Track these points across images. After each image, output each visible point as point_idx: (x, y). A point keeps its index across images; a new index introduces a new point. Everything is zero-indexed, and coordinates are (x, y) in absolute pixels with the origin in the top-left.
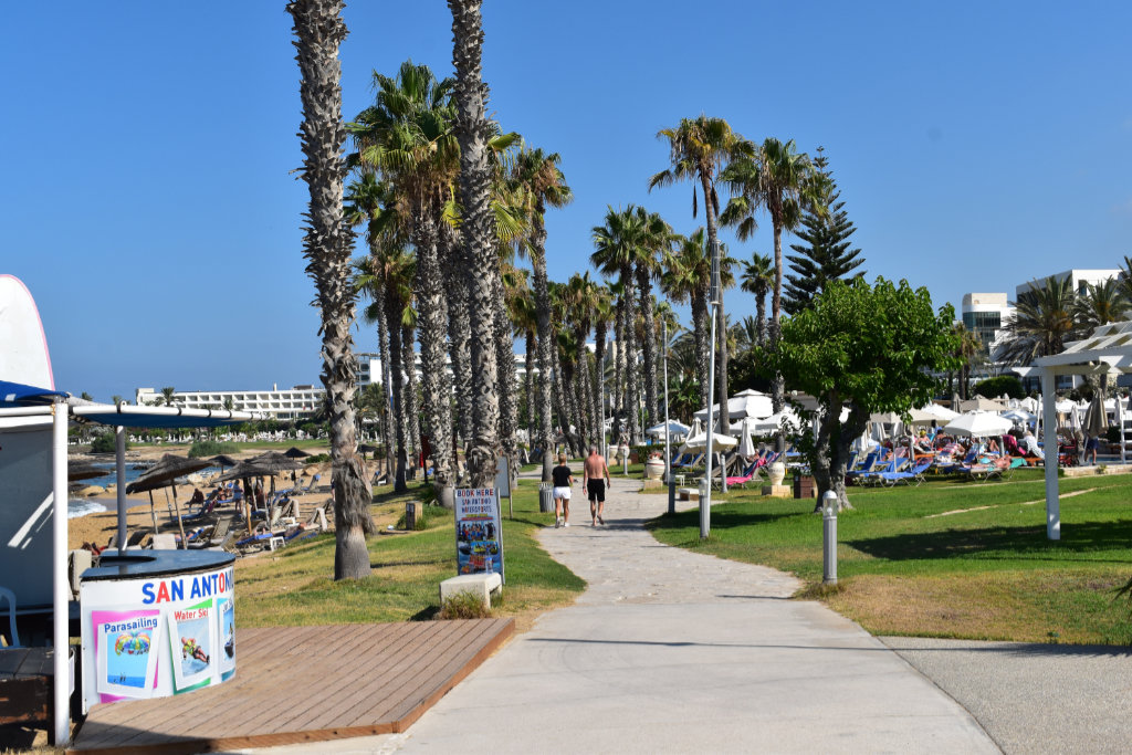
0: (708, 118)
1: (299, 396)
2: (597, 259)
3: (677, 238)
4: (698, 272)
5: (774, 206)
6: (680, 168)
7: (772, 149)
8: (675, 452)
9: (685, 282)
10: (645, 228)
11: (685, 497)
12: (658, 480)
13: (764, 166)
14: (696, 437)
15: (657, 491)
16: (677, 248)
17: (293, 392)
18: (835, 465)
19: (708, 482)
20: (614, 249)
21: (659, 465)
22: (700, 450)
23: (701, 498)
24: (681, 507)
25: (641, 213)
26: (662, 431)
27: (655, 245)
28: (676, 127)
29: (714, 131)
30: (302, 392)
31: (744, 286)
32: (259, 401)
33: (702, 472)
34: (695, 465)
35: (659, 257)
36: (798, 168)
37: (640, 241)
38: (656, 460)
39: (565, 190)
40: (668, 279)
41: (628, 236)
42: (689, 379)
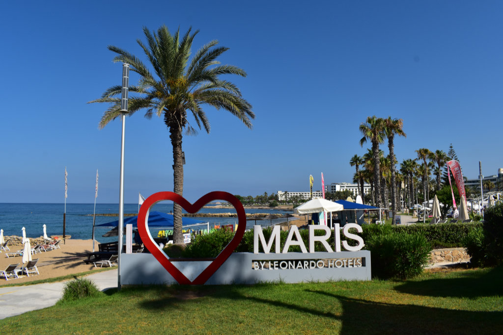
0: (425, 148)
1: (317, 194)
2: (401, 170)
3: (418, 165)
4: (423, 172)
5: (438, 163)
6: (419, 158)
7: (438, 152)
8: (419, 211)
9: (420, 175)
10: (411, 164)
11: (421, 219)
12: (416, 216)
13: (436, 155)
14: (423, 208)
15: (415, 218)
16: (418, 167)
17: (315, 192)
18: (445, 214)
19: (425, 216)
20: (405, 168)
21: (416, 213)
22: (423, 211)
23: (423, 219)
24: (420, 220)
25: (410, 160)
26: (416, 206)
27: (413, 167)
28: (418, 150)
29: (426, 151)
30: (318, 192)
31: (434, 174)
32: (307, 194)
33: (424, 215)
34: (423, 213)
35: (414, 169)
36: (443, 156)
37: (410, 167)
38: (415, 212)
39: (397, 162)
40: (416, 174)
41: (408, 166)
42: (421, 192)
